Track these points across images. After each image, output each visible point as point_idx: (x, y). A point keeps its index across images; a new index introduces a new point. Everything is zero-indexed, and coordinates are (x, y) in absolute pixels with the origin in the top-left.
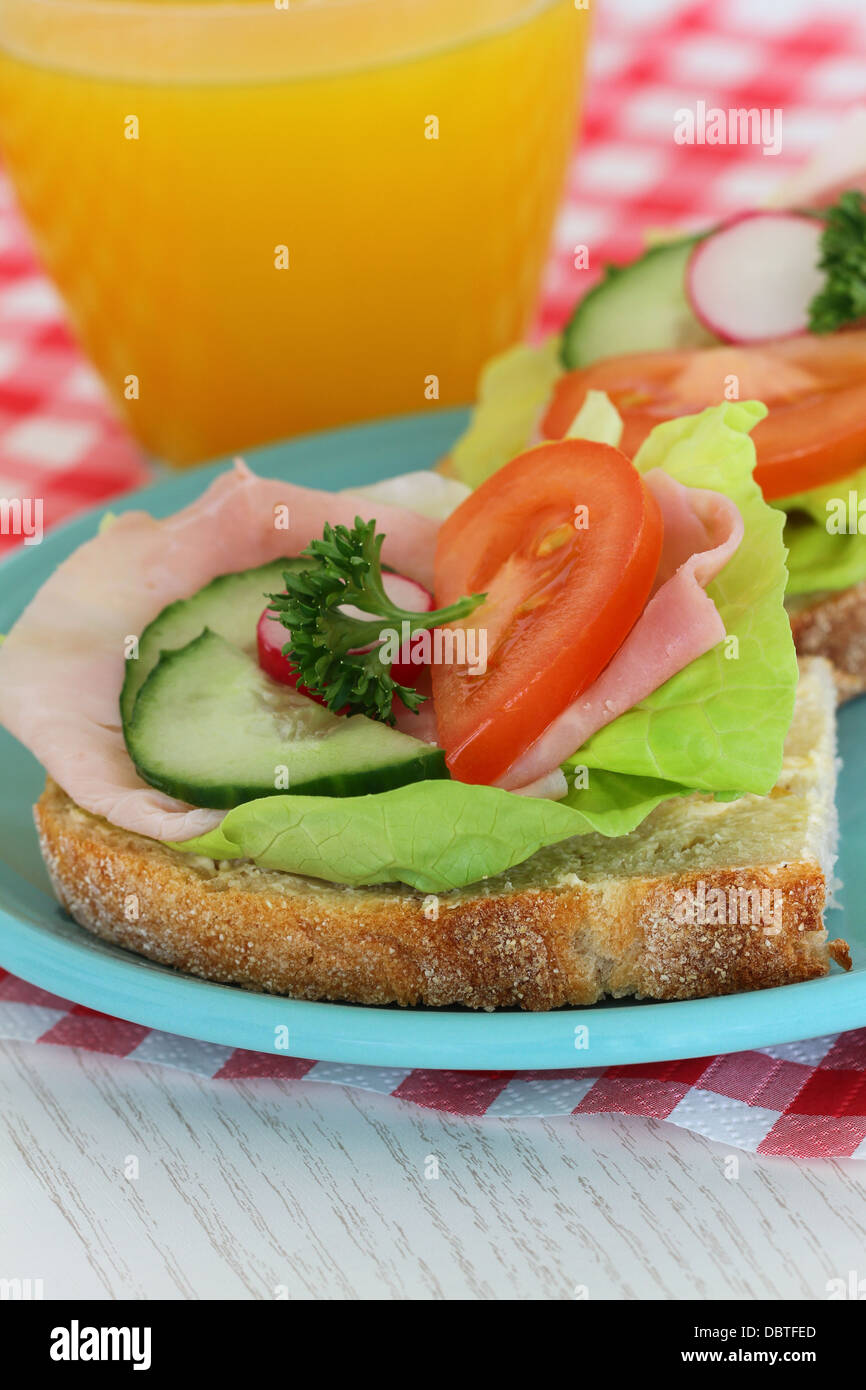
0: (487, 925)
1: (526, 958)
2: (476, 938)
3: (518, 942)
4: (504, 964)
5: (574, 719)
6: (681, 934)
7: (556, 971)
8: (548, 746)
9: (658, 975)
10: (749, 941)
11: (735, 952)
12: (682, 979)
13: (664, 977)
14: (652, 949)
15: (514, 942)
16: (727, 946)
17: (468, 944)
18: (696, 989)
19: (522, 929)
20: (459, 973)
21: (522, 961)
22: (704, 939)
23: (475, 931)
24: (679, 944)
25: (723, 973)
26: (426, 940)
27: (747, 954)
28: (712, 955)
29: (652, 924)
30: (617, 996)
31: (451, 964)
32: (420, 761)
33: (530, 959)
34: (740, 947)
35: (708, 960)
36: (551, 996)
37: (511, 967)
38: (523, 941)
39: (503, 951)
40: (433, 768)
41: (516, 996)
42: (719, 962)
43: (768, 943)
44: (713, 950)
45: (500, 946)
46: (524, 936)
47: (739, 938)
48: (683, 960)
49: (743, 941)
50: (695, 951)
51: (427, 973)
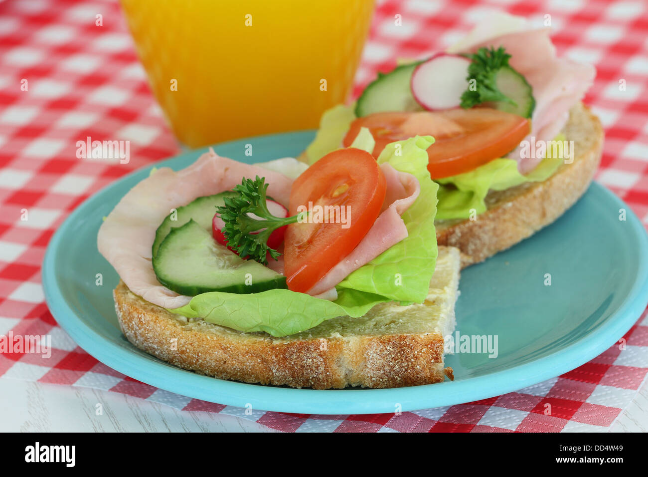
0: (300, 352)
1: (315, 367)
2: (295, 357)
3: (313, 360)
4: (306, 369)
5: (342, 267)
6: (382, 361)
7: (328, 373)
8: (331, 278)
9: (371, 377)
10: (410, 365)
11: (404, 370)
12: (381, 380)
13: (373, 379)
14: (369, 366)
15: (311, 360)
16: (401, 367)
17: (291, 360)
18: (387, 384)
19: (315, 355)
20: (287, 372)
21: (314, 368)
22: (391, 364)
23: (294, 354)
24: (381, 365)
25: (399, 379)
26: (274, 357)
27: (409, 371)
28: (394, 370)
29: (370, 356)
30: (354, 385)
31: (284, 368)
32: (276, 281)
33: (317, 368)
34: (406, 368)
35: (392, 373)
36: (326, 384)
37: (309, 371)
38: (315, 360)
39: (306, 364)
40: (281, 284)
41: (311, 383)
42: (397, 374)
43: (418, 367)
44: (395, 369)
45: (305, 361)
46: (315, 358)
47: (406, 364)
48: (382, 372)
49: (408, 366)
50: (387, 368)
51: (274, 371)
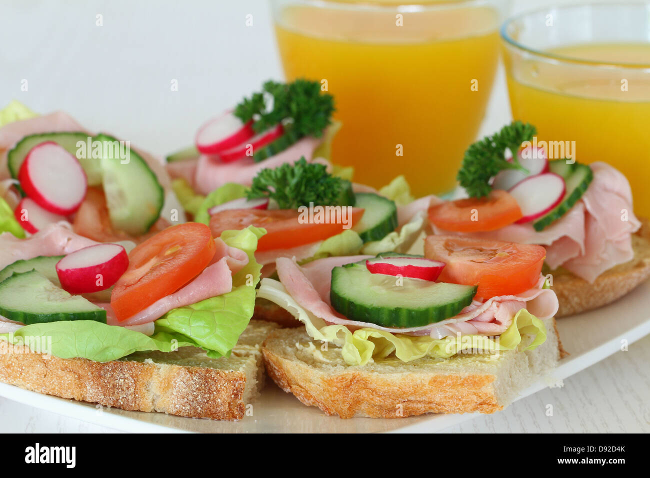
0: (114, 372)
1: (126, 388)
2: (109, 376)
3: (124, 380)
4: (117, 388)
6: (187, 390)
7: (137, 395)
9: (175, 405)
10: (212, 398)
11: (206, 401)
12: (184, 408)
13: (177, 406)
14: (175, 394)
15: (123, 380)
16: (203, 397)
17: (105, 378)
18: (188, 413)
19: (127, 376)
20: (100, 389)
21: (125, 389)
22: (195, 393)
23: (109, 373)
24: (185, 393)
25: (200, 409)
26: (89, 373)
27: (210, 403)
28: (197, 400)
29: (177, 383)
30: (158, 411)
31: (98, 385)
32: (96, 313)
33: (128, 388)
34: (208, 399)
35: (195, 402)
36: (133, 405)
37: (120, 390)
38: (126, 380)
39: (118, 383)
40: (100, 318)
41: (120, 403)
42: (199, 404)
43: (219, 400)
44: (197, 399)
45: (117, 381)
46: (127, 379)
47: (208, 396)
48: (186, 400)
49: (209, 397)
50: (191, 397)
51: (88, 388)
